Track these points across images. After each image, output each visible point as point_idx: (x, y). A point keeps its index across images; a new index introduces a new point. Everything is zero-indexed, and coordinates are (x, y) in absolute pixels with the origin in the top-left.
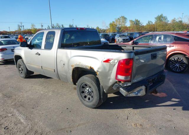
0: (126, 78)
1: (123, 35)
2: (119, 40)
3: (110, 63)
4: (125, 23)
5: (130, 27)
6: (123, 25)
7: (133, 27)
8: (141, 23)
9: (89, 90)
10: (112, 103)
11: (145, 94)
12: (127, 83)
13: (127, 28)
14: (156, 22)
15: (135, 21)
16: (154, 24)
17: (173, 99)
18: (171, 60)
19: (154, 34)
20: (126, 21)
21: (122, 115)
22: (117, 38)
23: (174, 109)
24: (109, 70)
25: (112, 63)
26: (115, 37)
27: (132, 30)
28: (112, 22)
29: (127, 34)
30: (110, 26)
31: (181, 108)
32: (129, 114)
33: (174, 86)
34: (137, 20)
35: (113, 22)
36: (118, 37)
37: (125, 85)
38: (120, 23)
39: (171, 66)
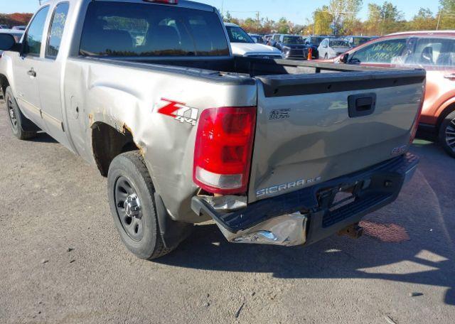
0: (223, 182)
1: (342, 43)
2: (326, 54)
3: (177, 118)
4: (357, 11)
5: (368, 24)
6: (350, 18)
7: (377, 22)
8: (399, 14)
9: (137, 200)
10: (217, 244)
11: (304, 240)
12: (233, 197)
13: (359, 27)
14: (441, 13)
15: (384, 7)
16: (435, 17)
17: (425, 255)
18: (450, 120)
19: (412, 36)
20: (359, 6)
21: (228, 297)
22: (322, 49)
23: (415, 295)
24: (176, 146)
25: (182, 120)
26: (318, 46)
27: (374, 30)
28: (321, 8)
29: (351, 40)
30: (316, 19)
31: (441, 290)
32: (251, 293)
33: (442, 203)
34: (388, 5)
35: (324, 7)
36: (327, 47)
37: (225, 207)
38: (344, 11)
39: (448, 139)
